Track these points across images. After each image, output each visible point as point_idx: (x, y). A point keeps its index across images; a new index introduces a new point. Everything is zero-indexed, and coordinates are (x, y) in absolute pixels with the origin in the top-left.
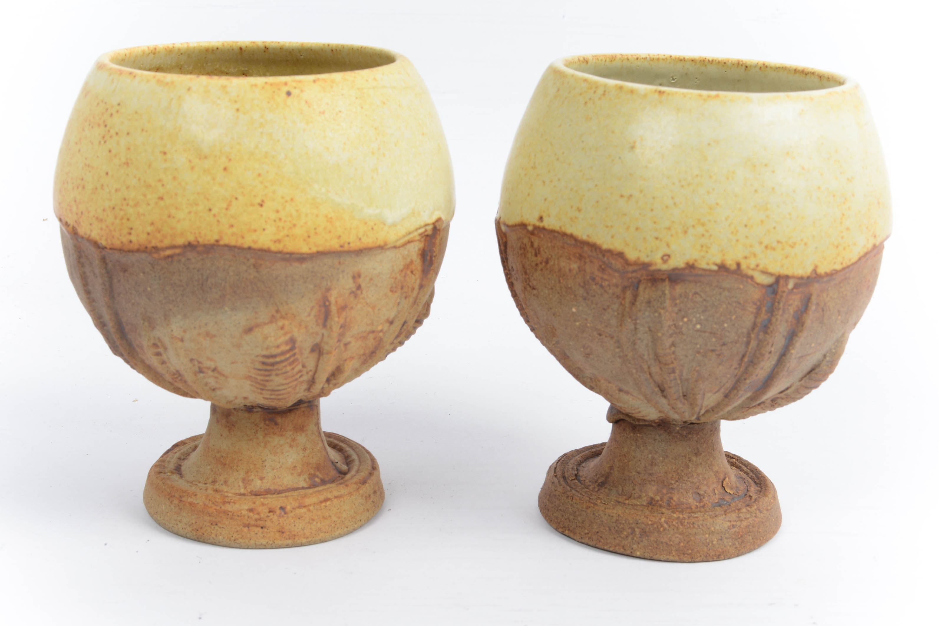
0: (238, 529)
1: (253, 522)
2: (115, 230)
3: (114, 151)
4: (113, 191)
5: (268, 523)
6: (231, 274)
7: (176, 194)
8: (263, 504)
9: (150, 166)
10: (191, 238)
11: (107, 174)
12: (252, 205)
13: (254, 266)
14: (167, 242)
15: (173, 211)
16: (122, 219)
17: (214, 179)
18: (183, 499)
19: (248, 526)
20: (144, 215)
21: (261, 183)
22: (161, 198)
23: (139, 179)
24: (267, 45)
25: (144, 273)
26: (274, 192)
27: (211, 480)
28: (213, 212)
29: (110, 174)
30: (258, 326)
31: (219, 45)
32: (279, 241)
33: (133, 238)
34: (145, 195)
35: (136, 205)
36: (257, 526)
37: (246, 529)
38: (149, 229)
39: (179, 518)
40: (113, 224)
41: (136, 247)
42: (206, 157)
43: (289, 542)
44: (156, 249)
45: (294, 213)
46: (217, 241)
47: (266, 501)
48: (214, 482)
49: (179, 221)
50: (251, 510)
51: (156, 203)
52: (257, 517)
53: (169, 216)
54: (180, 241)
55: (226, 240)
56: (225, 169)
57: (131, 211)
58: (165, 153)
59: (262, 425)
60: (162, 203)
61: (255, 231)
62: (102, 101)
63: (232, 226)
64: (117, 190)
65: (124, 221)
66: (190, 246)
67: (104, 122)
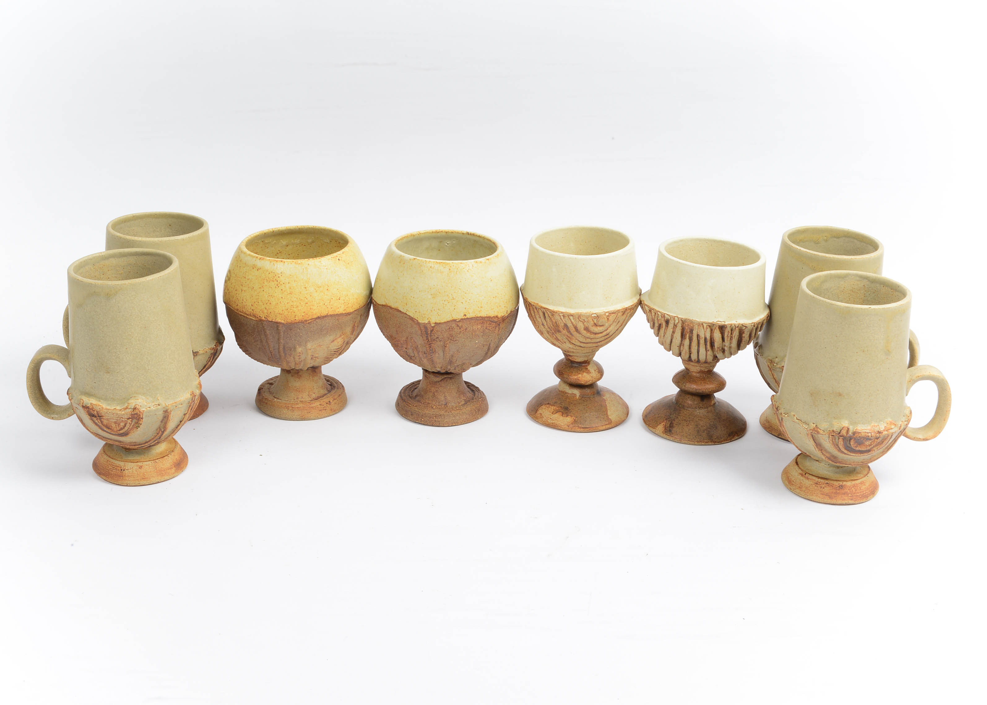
0: (318, 412)
1: (322, 409)
2: (288, 317)
3: (284, 290)
4: (286, 303)
5: (327, 408)
6: (331, 324)
7: (312, 301)
8: (324, 402)
9: (301, 293)
10: (319, 315)
11: (282, 298)
12: (337, 300)
13: (338, 320)
14: (310, 318)
15: (312, 307)
16: (292, 312)
17: (324, 294)
18: (293, 407)
19: (321, 410)
20: (301, 310)
21: (338, 292)
22: (307, 303)
23: (297, 298)
24: (274, 230)
25: (300, 329)
26: (342, 294)
27: (296, 398)
28: (325, 305)
29: (283, 298)
30: (336, 339)
31: (258, 234)
32: (345, 310)
33: (297, 318)
34: (300, 303)
35: (297, 307)
36: (323, 410)
37: (320, 412)
38: (303, 314)
39: (293, 414)
40: (287, 315)
41: (298, 321)
42: (320, 287)
43: (334, 413)
44: (306, 321)
45: (348, 299)
46: (327, 314)
47: (324, 400)
48: (298, 398)
49: (314, 310)
50: (320, 405)
51: (305, 305)
52: (323, 406)
53: (311, 309)
54: (315, 317)
55: (330, 313)
56: (327, 290)
57: (295, 309)
58: (306, 288)
59: (311, 374)
60: (307, 305)
61: (338, 308)
62: (272, 272)
63: (332, 308)
64: (287, 303)
65: (293, 313)
66: (318, 318)
67: (276, 280)
